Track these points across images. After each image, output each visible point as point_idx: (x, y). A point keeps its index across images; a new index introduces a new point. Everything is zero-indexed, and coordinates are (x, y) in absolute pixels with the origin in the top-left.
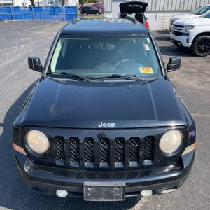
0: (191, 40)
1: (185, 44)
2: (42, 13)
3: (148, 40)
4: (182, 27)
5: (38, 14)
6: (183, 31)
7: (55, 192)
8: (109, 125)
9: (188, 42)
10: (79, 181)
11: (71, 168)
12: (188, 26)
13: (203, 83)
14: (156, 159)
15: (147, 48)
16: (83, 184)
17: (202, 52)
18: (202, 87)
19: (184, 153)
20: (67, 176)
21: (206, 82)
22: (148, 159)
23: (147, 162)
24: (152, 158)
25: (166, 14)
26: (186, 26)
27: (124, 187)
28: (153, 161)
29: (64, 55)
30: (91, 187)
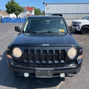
0: (80, 28)
1: (78, 30)
2: (21, 21)
3: (62, 20)
4: (76, 23)
5: (19, 21)
6: (77, 25)
7: (23, 74)
8: (46, 45)
9: (79, 29)
10: (34, 68)
11: (31, 63)
12: (79, 22)
13: (86, 43)
14: (66, 60)
15: (62, 23)
16: (35, 69)
17: (85, 33)
18: (86, 44)
19: (78, 59)
20: (29, 67)
21: (87, 43)
22: (63, 60)
23: (62, 61)
24: (64, 60)
25: (70, 20)
26: (78, 22)
27: (52, 70)
28: (65, 61)
29: (29, 28)
30: (38, 70)
